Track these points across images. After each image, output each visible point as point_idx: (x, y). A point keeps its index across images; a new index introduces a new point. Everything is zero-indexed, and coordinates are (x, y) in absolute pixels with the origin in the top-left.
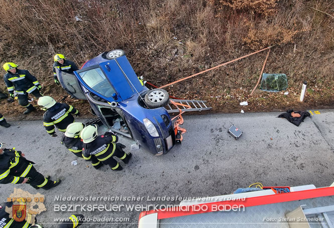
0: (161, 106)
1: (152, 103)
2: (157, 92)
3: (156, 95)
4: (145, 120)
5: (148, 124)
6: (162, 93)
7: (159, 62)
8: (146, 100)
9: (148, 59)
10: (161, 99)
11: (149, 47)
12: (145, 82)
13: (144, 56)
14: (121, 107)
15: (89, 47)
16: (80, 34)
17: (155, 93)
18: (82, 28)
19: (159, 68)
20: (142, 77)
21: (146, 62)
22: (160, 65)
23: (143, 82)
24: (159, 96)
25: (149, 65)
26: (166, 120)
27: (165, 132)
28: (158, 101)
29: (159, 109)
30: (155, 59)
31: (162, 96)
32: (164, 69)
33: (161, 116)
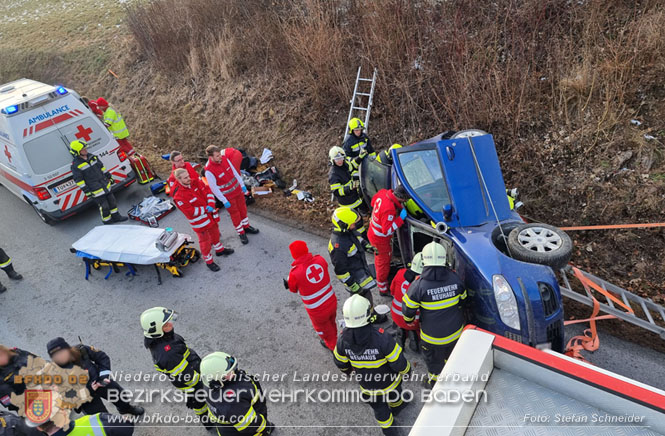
0: (545, 263)
1: (525, 250)
2: (544, 231)
3: (538, 236)
4: (496, 278)
5: (502, 291)
6: (556, 237)
7: (568, 179)
8: (511, 239)
9: (540, 166)
10: (547, 249)
11: (551, 136)
12: (519, 204)
13: (532, 155)
14: (454, 238)
15: (422, 121)
16: (413, 93)
17: (538, 233)
18: (420, 80)
19: (564, 194)
20: (514, 191)
21: (534, 172)
22: (569, 185)
23: (515, 203)
24: (546, 242)
25: (540, 180)
26: (547, 298)
27: (538, 326)
28: (541, 250)
29: (537, 268)
30: (560, 168)
31: (555, 243)
32: (577, 199)
33: (539, 283)
